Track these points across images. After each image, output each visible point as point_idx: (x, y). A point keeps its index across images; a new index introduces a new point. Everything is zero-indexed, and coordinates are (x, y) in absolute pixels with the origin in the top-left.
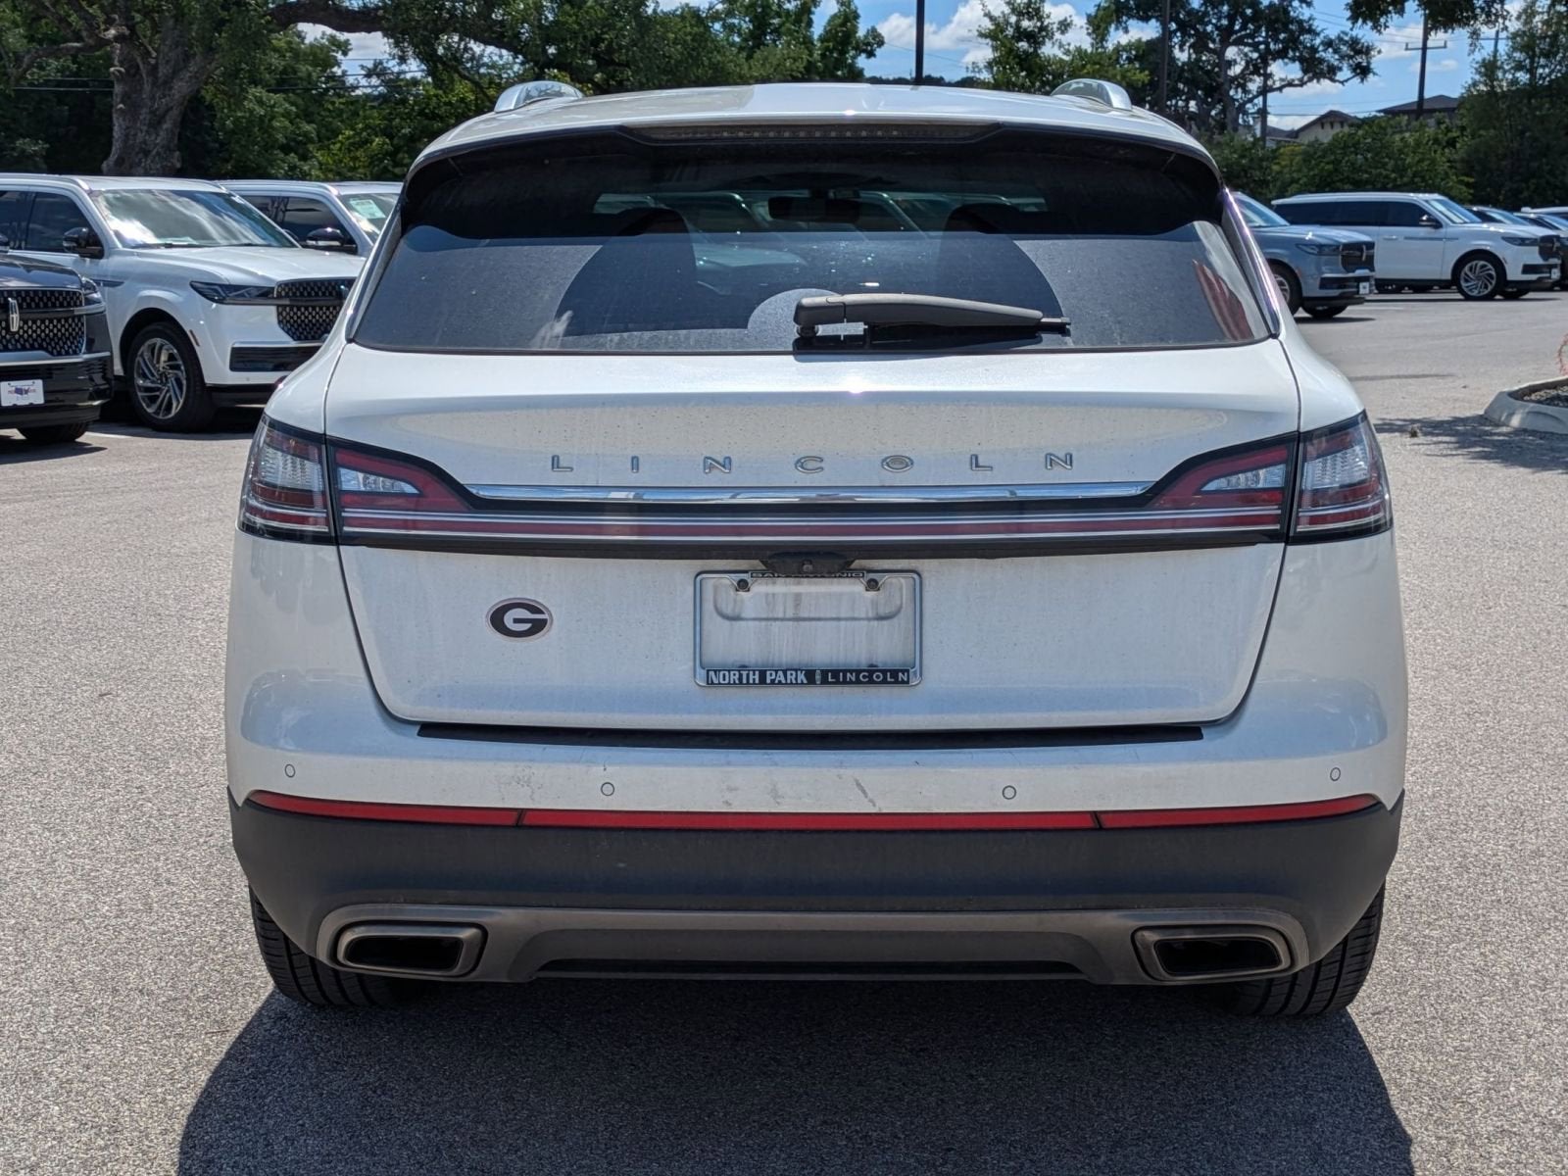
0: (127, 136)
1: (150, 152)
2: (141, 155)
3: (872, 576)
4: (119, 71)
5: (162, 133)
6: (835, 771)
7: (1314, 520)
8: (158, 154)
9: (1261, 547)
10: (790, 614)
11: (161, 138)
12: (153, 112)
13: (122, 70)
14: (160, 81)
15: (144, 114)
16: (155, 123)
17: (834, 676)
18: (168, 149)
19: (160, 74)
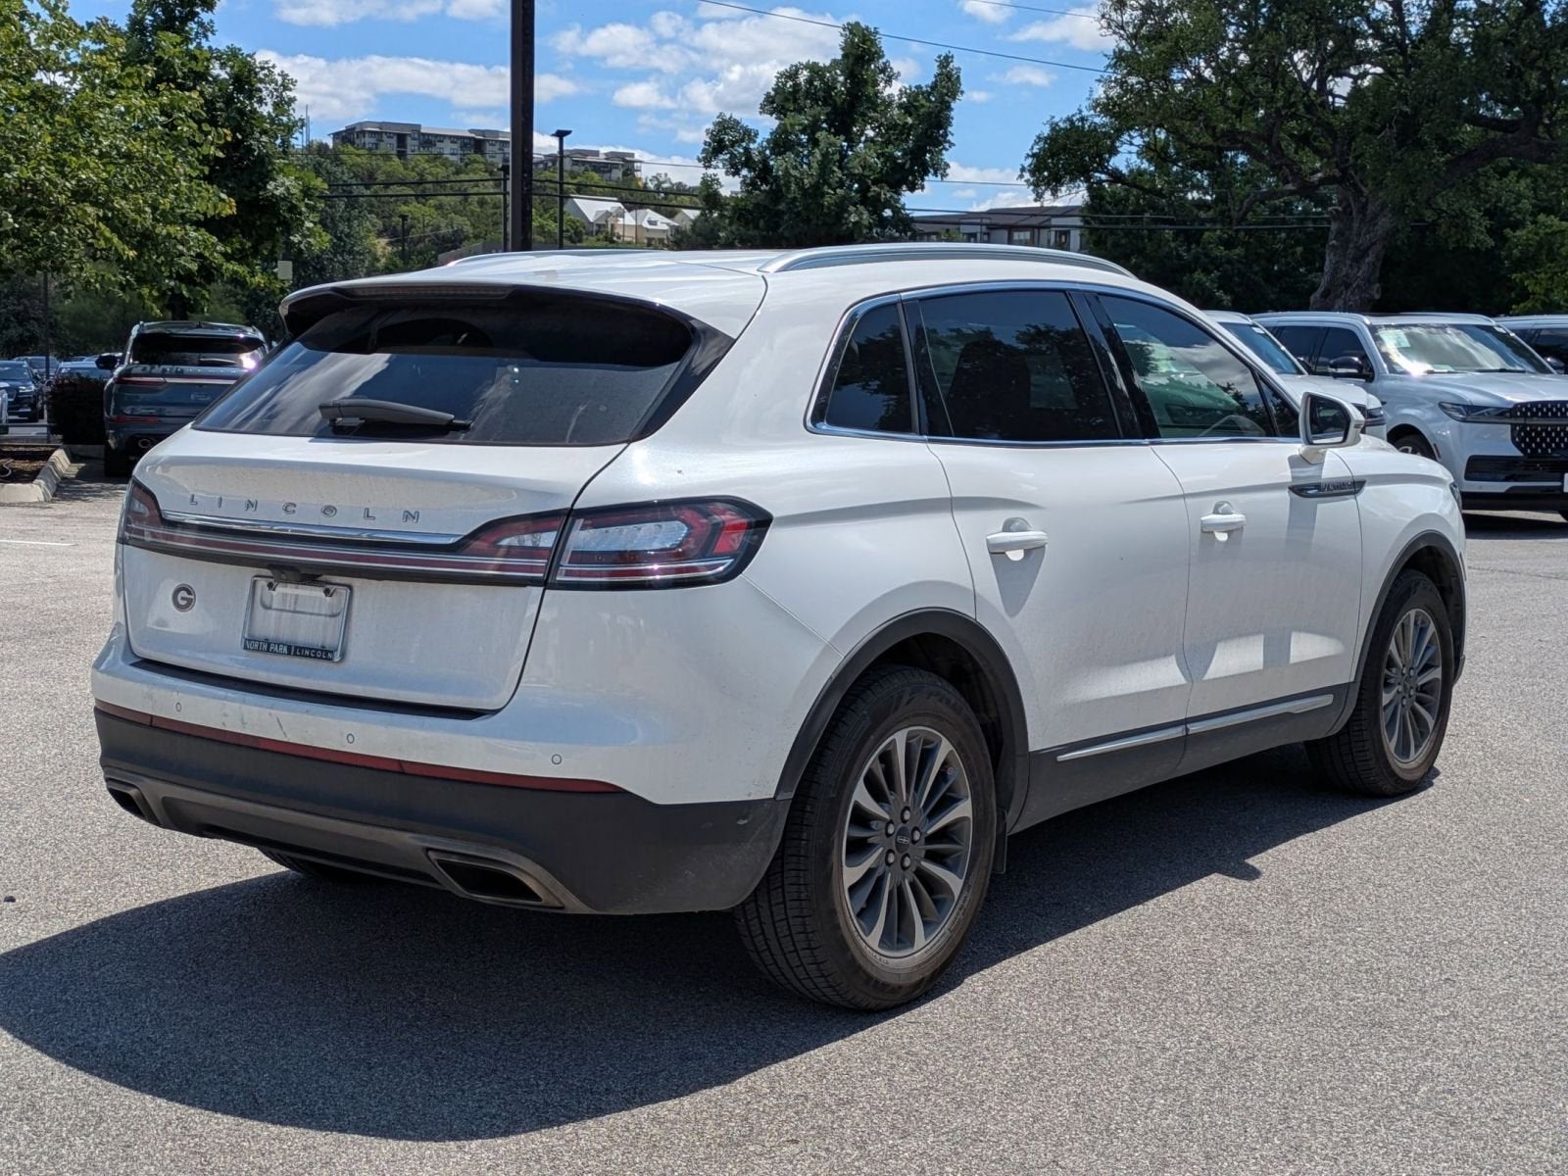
0: (1335, 269)
1: (1351, 284)
2: (1343, 288)
3: (328, 586)
4: (1337, 211)
5: (1364, 268)
6: (269, 711)
7: (568, 573)
8: (1358, 286)
9: (529, 588)
10: (292, 609)
11: (1362, 271)
12: (1357, 248)
13: (1340, 209)
14: (1368, 218)
15: (1351, 251)
16: (1358, 259)
17: (297, 651)
18: (1369, 281)
19: (1368, 212)
